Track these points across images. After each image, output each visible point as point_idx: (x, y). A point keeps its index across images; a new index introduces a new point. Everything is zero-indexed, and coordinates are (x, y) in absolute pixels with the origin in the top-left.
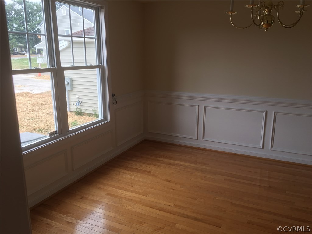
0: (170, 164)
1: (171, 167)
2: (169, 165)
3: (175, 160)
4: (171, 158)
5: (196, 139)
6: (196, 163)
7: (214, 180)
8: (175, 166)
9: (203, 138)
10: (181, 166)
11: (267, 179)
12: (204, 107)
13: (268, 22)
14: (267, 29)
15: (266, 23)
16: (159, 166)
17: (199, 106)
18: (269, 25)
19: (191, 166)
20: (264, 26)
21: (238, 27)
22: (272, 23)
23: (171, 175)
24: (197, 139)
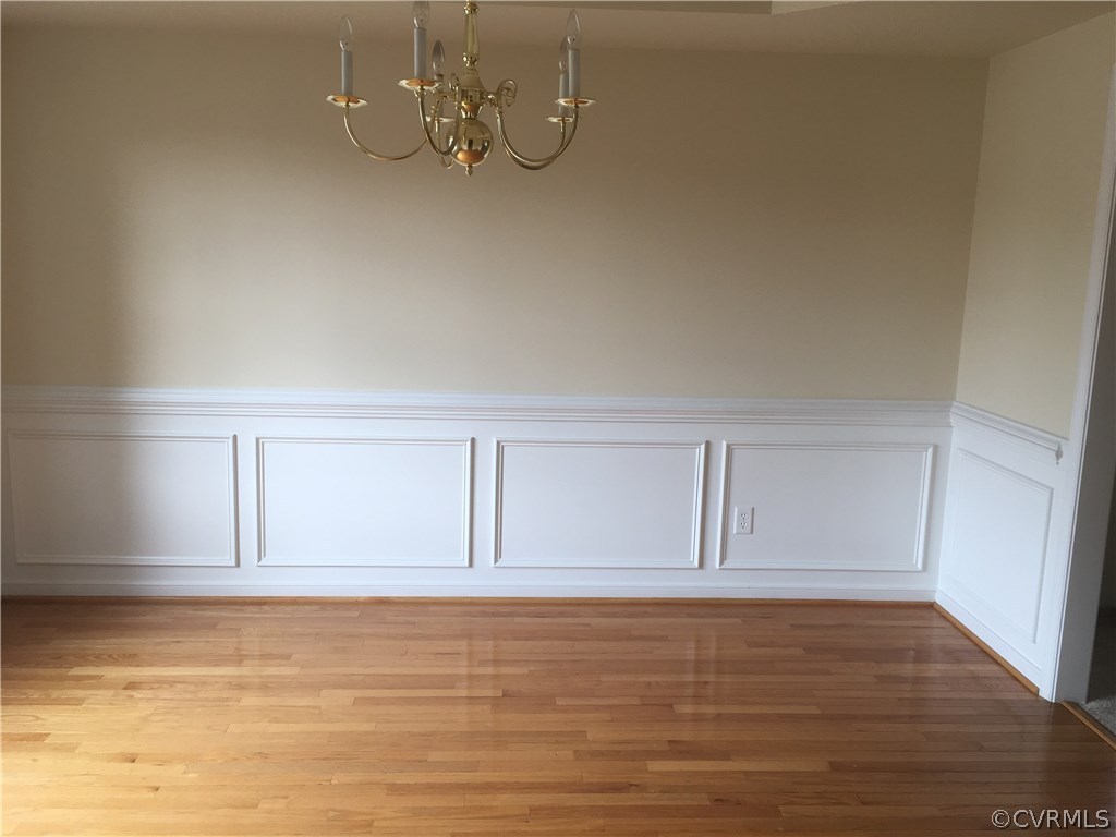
0: (132, 686)
1: (136, 694)
2: (125, 689)
3: (151, 665)
4: (131, 659)
5: (234, 564)
6: (239, 658)
7: (317, 712)
8: (151, 688)
9: (260, 560)
10: (178, 686)
11: (490, 670)
12: (258, 440)
13: (470, 143)
14: (470, 166)
15: (465, 147)
16: (79, 702)
17: (235, 437)
18: (476, 156)
19: (222, 676)
20: (460, 156)
21: (372, 153)
22: (485, 149)
23: (138, 730)
24: (238, 565)
